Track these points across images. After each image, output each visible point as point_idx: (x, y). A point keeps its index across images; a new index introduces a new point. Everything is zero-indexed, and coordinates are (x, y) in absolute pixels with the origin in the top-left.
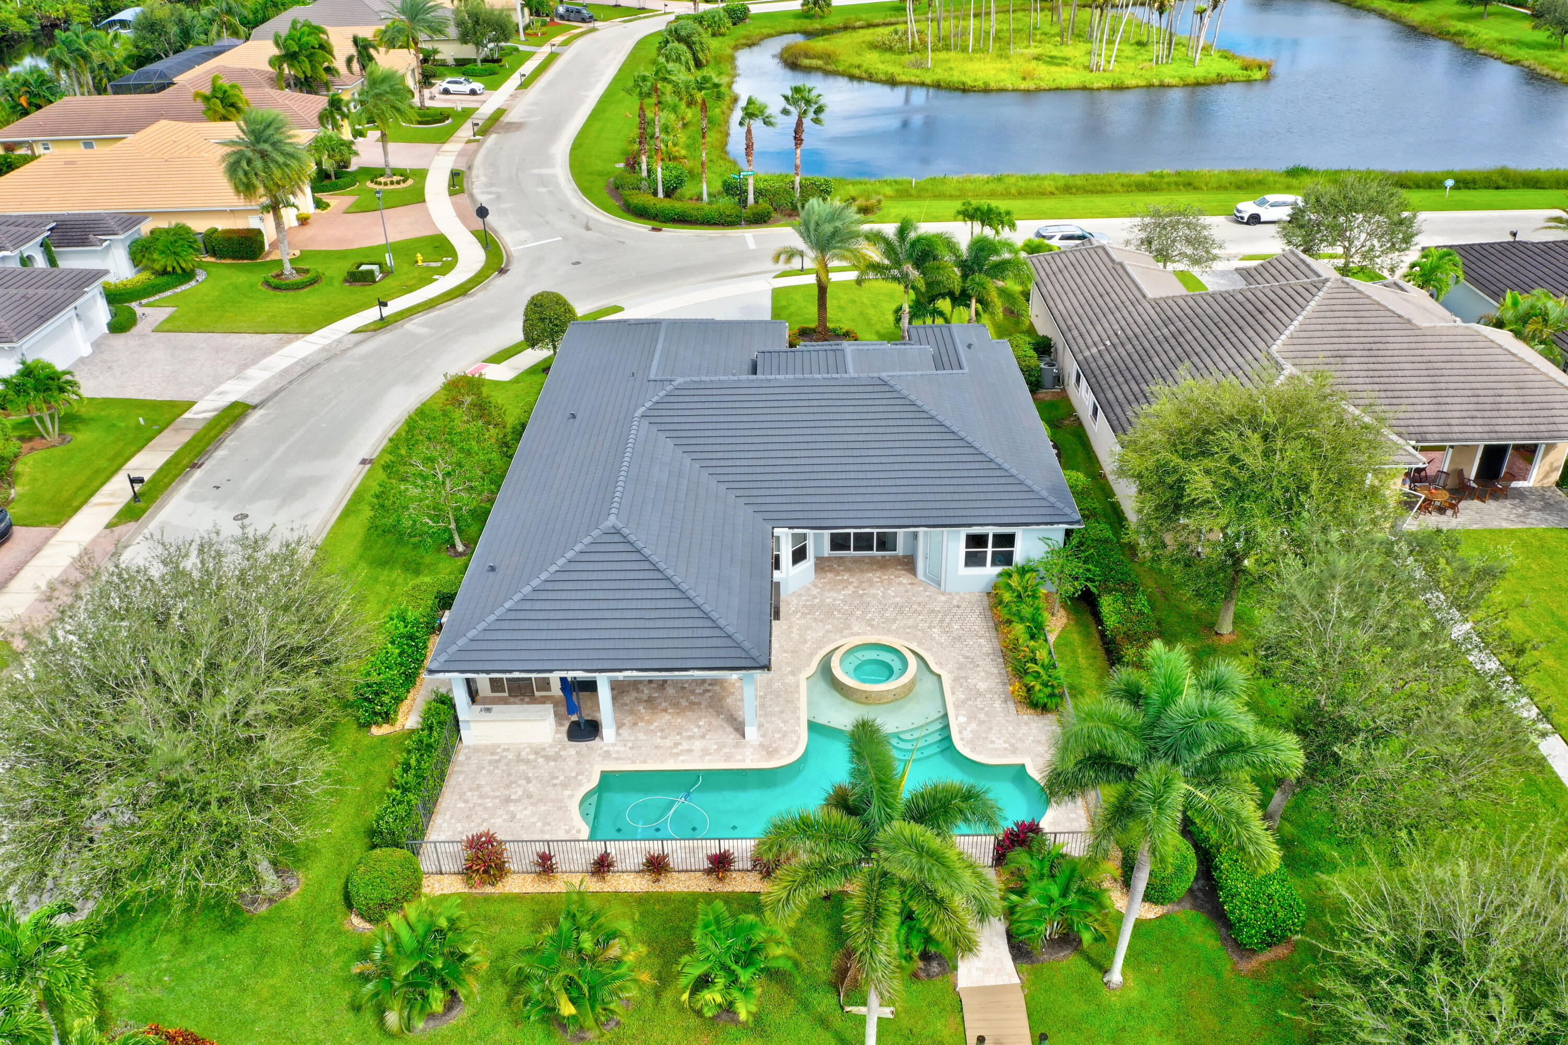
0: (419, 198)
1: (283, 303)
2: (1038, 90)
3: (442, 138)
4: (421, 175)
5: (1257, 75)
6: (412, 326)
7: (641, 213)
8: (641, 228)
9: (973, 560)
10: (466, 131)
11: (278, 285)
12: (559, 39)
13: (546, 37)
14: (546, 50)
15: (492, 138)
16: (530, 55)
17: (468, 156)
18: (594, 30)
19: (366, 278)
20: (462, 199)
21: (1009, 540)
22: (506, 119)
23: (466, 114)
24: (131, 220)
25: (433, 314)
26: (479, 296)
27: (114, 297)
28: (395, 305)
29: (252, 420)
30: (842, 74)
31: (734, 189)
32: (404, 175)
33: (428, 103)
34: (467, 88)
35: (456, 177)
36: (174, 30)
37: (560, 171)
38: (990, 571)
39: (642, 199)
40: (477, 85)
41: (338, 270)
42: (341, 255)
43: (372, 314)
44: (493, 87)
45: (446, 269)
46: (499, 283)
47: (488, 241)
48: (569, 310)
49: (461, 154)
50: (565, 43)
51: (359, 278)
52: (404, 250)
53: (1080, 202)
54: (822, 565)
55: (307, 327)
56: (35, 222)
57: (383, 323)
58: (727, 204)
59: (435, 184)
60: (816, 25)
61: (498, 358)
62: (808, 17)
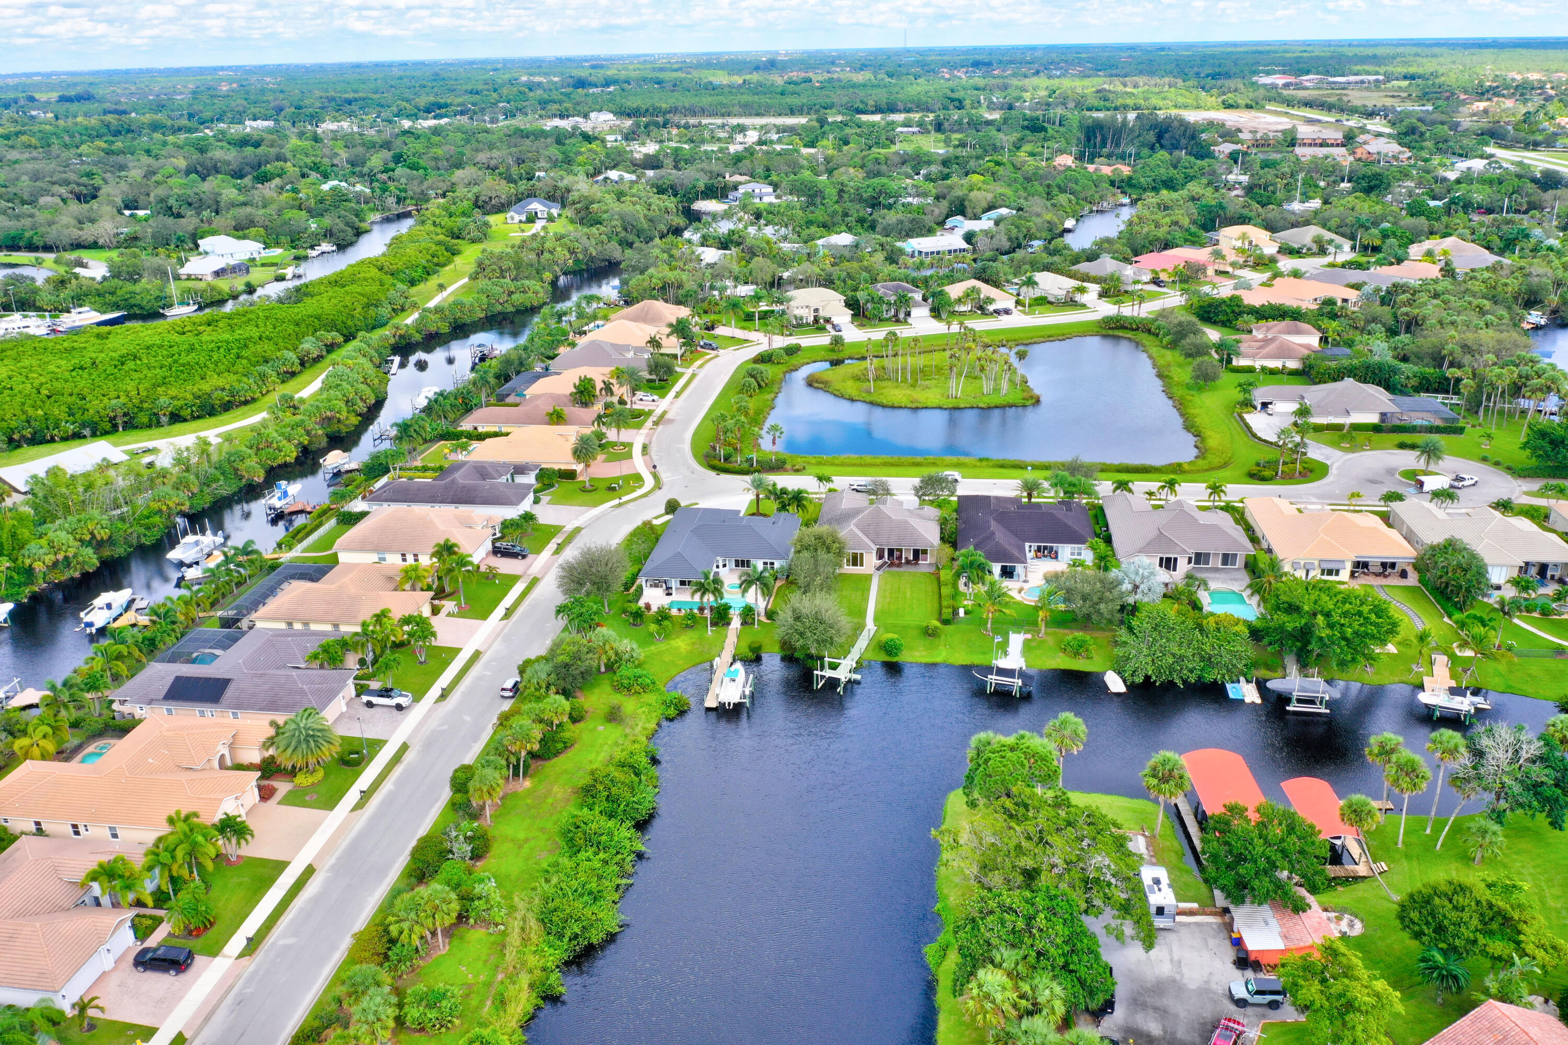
0: (629, 456)
1: (586, 496)
2: (917, 408)
3: (639, 426)
4: (630, 445)
5: (1031, 404)
6: (630, 506)
7: (713, 468)
8: (712, 474)
10: (649, 423)
11: (584, 490)
12: (699, 363)
13: (693, 360)
14: (689, 372)
15: (660, 427)
16: (683, 374)
17: (649, 436)
18: (717, 356)
19: (613, 489)
20: (647, 457)
21: (772, 564)
22: (667, 416)
23: (650, 413)
24: (536, 467)
25: (636, 503)
26: (651, 497)
27: (535, 492)
28: (625, 499)
29: (583, 532)
30: (832, 393)
31: (750, 460)
32: (623, 444)
33: (635, 407)
34: (651, 398)
35: (645, 448)
36: (517, 362)
37: (687, 446)
39: (716, 462)
40: (656, 397)
41: (603, 485)
42: (604, 480)
43: (617, 501)
44: (663, 396)
45: (641, 487)
46: (658, 493)
47: (656, 477)
48: (679, 504)
49: (647, 435)
50: (701, 367)
51: (611, 489)
52: (626, 478)
54: (731, 570)
55: (595, 505)
56: (505, 465)
57: (620, 505)
58: (745, 466)
59: (637, 450)
60: (834, 357)
61: (657, 518)
62: (832, 350)
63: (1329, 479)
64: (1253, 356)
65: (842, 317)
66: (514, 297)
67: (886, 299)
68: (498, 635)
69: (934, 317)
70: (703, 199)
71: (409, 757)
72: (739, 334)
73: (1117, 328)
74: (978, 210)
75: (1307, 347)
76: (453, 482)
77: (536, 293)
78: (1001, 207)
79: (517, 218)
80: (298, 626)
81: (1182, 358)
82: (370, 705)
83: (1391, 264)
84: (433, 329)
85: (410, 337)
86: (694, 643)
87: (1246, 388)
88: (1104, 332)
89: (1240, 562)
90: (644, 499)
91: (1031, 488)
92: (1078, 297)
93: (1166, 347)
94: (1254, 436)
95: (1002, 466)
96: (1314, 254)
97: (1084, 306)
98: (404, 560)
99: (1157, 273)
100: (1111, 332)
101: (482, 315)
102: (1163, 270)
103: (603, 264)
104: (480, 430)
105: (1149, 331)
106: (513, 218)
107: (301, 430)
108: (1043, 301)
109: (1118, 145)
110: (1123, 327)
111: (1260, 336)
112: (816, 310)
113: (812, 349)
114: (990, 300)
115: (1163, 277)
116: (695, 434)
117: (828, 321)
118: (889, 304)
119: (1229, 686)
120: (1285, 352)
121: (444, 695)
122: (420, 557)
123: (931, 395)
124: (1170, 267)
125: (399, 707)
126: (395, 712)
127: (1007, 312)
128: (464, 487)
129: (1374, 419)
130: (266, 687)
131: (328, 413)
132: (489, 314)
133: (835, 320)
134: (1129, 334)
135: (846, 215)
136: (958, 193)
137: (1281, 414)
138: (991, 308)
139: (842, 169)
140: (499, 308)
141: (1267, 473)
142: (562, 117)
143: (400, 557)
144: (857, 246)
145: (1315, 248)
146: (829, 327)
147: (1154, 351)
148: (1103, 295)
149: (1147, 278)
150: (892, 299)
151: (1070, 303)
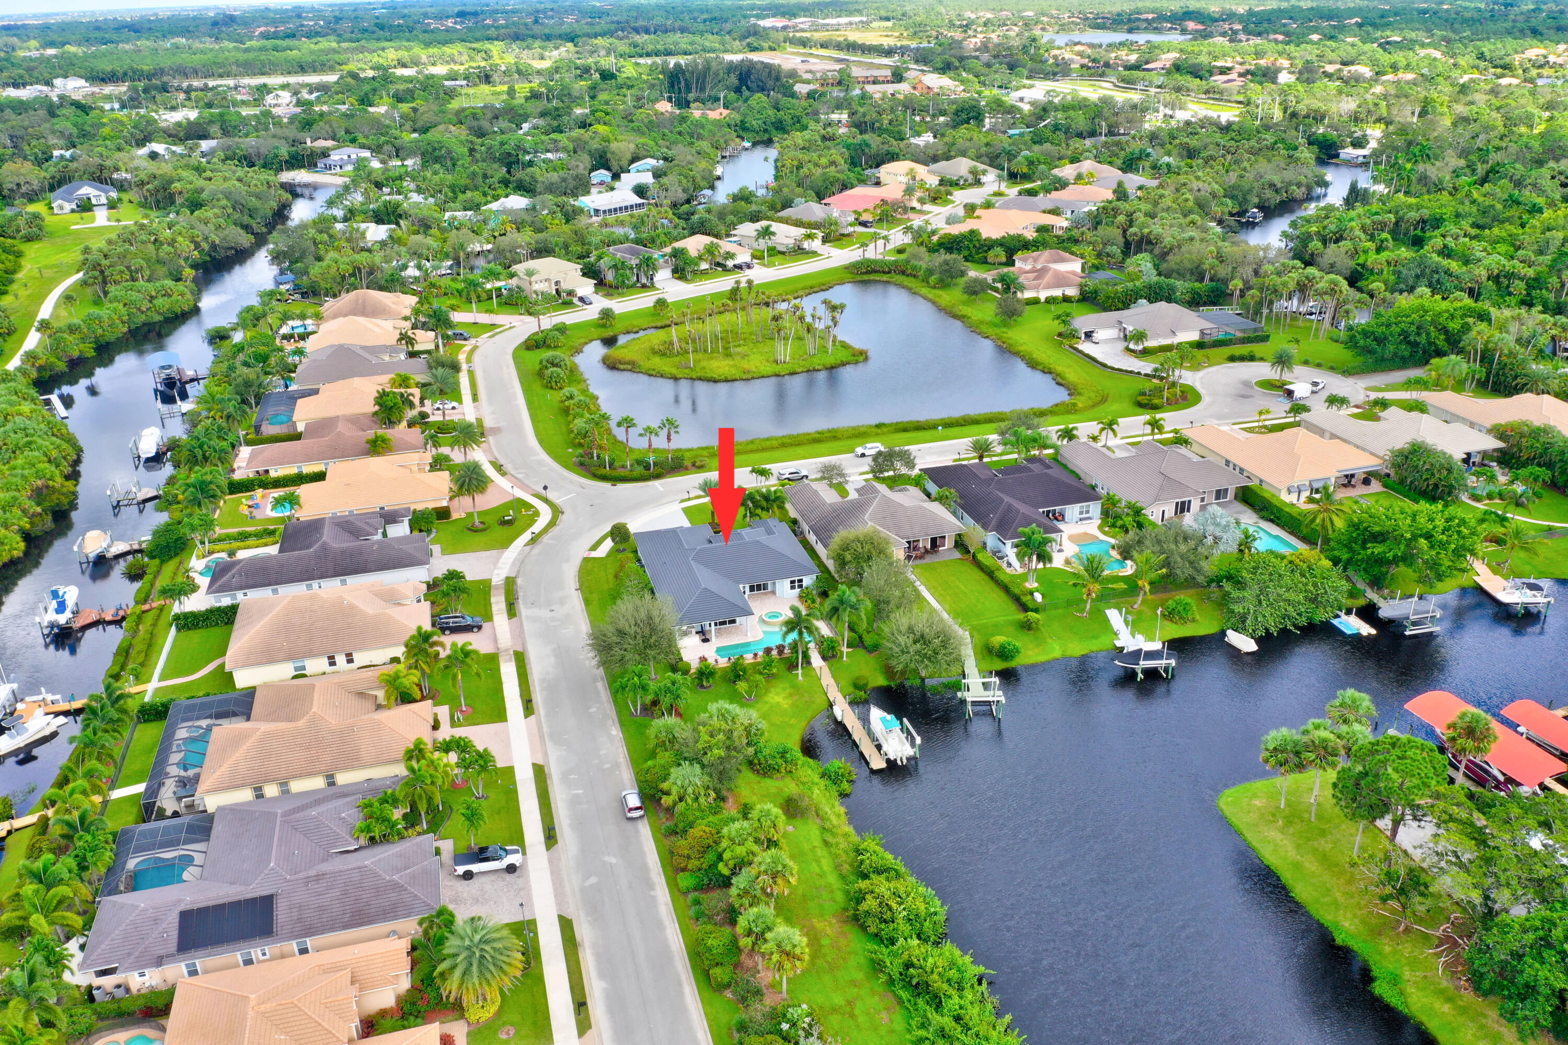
0: (490, 480)
1: (482, 537)
4: (476, 465)
5: (861, 358)
6: (546, 539)
7: (604, 478)
8: (606, 486)
9: (793, 588)
11: (473, 529)
17: (489, 452)
18: (476, 347)
19: (509, 523)
20: (510, 477)
21: (801, 581)
22: (486, 424)
24: (407, 511)
25: (550, 535)
28: (531, 532)
29: (519, 581)
30: (646, 373)
31: (639, 461)
34: (450, 405)
35: (497, 467)
38: (797, 590)
39: (602, 471)
40: (453, 403)
41: (491, 519)
44: (458, 401)
45: (537, 513)
46: (568, 518)
47: (541, 498)
49: (485, 451)
50: (470, 359)
51: (505, 523)
52: (512, 507)
53: (790, 451)
54: (749, 597)
55: (503, 546)
57: (534, 540)
58: (639, 470)
59: (490, 471)
60: (608, 333)
61: (594, 547)
62: (604, 326)
63: (1206, 399)
64: (1037, 288)
65: (586, 287)
66: (159, 302)
67: (628, 263)
68: (542, 737)
69: (679, 278)
70: (288, 169)
71: (584, 932)
72: (484, 318)
73: (868, 273)
74: (624, 163)
75: (1074, 273)
76: (324, 547)
77: (182, 295)
78: (645, 157)
79: (68, 207)
80: (271, 791)
81: (966, 296)
82: (468, 875)
83: (1056, 189)
84: (76, 354)
85: (51, 367)
86: (791, 695)
87: (1064, 319)
88: (859, 278)
89: (1230, 495)
90: (555, 530)
91: (982, 449)
92: (806, 245)
93: (934, 287)
94: (1104, 365)
95: (905, 430)
96: (971, 185)
97: (814, 253)
98: (332, 663)
99: (860, 214)
100: (866, 277)
101: (125, 329)
102: (866, 211)
103: (230, 253)
104: (273, 474)
105: (903, 273)
106: (61, 208)
107: (17, 512)
108: (774, 252)
109: (702, 89)
110: (874, 271)
111: (1028, 267)
112: (557, 283)
113: (578, 326)
114: (729, 255)
115: (866, 217)
116: (541, 442)
117: (571, 293)
118: (631, 269)
119: (1335, 622)
120: (1061, 280)
121: (550, 837)
122: (356, 656)
123: (756, 362)
124: (870, 206)
125: (511, 869)
126: (509, 877)
127: (749, 266)
128: (343, 552)
129: (1194, 336)
130: (336, 893)
131: (39, 483)
132: (133, 326)
133: (580, 292)
134: (885, 278)
135: (485, 176)
136: (595, 145)
137: (1107, 341)
138: (730, 263)
139: (441, 127)
140: (143, 318)
141: (1156, 401)
142: (16, 86)
143: (325, 661)
144: (534, 208)
145: (970, 178)
146: (575, 300)
147: (925, 291)
148: (825, 240)
149: (851, 219)
150: (634, 262)
151: (798, 251)
